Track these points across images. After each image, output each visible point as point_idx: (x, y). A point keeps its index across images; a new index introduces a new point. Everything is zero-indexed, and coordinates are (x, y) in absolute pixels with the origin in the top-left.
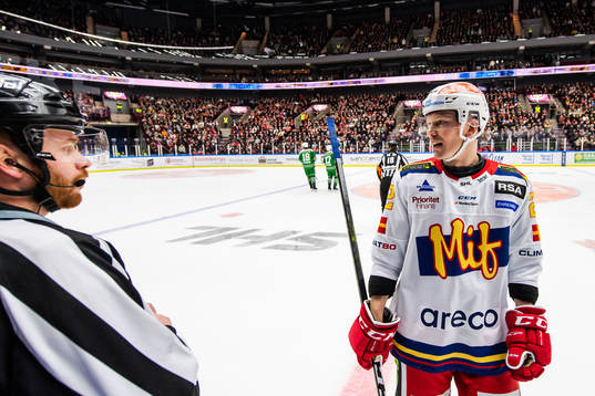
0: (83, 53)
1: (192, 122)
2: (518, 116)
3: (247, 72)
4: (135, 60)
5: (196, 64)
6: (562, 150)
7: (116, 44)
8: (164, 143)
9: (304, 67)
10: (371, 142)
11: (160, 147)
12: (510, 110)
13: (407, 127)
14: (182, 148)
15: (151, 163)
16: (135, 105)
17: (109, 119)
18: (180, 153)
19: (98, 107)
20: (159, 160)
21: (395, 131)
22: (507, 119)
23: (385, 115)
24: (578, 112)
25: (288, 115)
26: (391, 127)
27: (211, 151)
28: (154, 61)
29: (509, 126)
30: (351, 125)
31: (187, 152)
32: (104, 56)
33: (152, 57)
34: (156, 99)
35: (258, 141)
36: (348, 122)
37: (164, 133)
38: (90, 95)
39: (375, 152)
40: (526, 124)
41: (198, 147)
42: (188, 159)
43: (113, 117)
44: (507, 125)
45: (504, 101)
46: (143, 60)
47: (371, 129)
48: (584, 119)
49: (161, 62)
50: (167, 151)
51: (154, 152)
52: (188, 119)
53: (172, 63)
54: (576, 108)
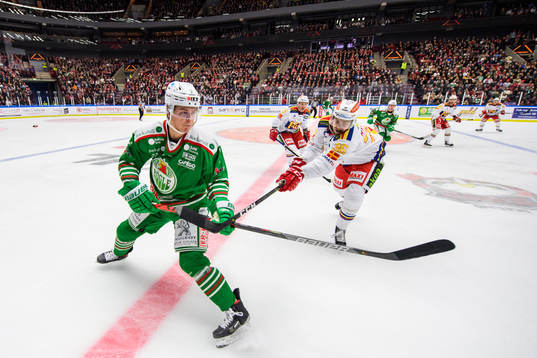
0: (11, 21)
1: (95, 79)
2: (371, 71)
3: (136, 34)
4: (49, 25)
5: (96, 28)
6: (407, 104)
7: (34, 12)
8: (75, 96)
9: (183, 28)
10: (238, 95)
11: (72, 98)
12: (365, 67)
13: (269, 82)
14: (88, 100)
15: (66, 111)
16: (52, 65)
17: (35, 76)
18: (87, 104)
19: (25, 66)
20: (73, 109)
21: (258, 86)
22: (361, 74)
23: (251, 72)
24: (431, 68)
25: (170, 72)
26: (254, 83)
27: (110, 102)
28: (63, 26)
29: (361, 82)
30: (222, 81)
31: (92, 104)
32: (26, 23)
33: (61, 23)
34: (67, 59)
35: (145, 94)
36: (218, 78)
37: (75, 87)
38: (19, 56)
39: (240, 104)
40: (378, 80)
41: (100, 99)
42: (93, 109)
43: (37, 74)
44: (359, 81)
45: (360, 57)
46: (55, 26)
47: (238, 84)
48: (435, 75)
49: (69, 27)
50: (78, 102)
51: (68, 103)
52: (92, 76)
53: (76, 27)
54: (429, 64)
